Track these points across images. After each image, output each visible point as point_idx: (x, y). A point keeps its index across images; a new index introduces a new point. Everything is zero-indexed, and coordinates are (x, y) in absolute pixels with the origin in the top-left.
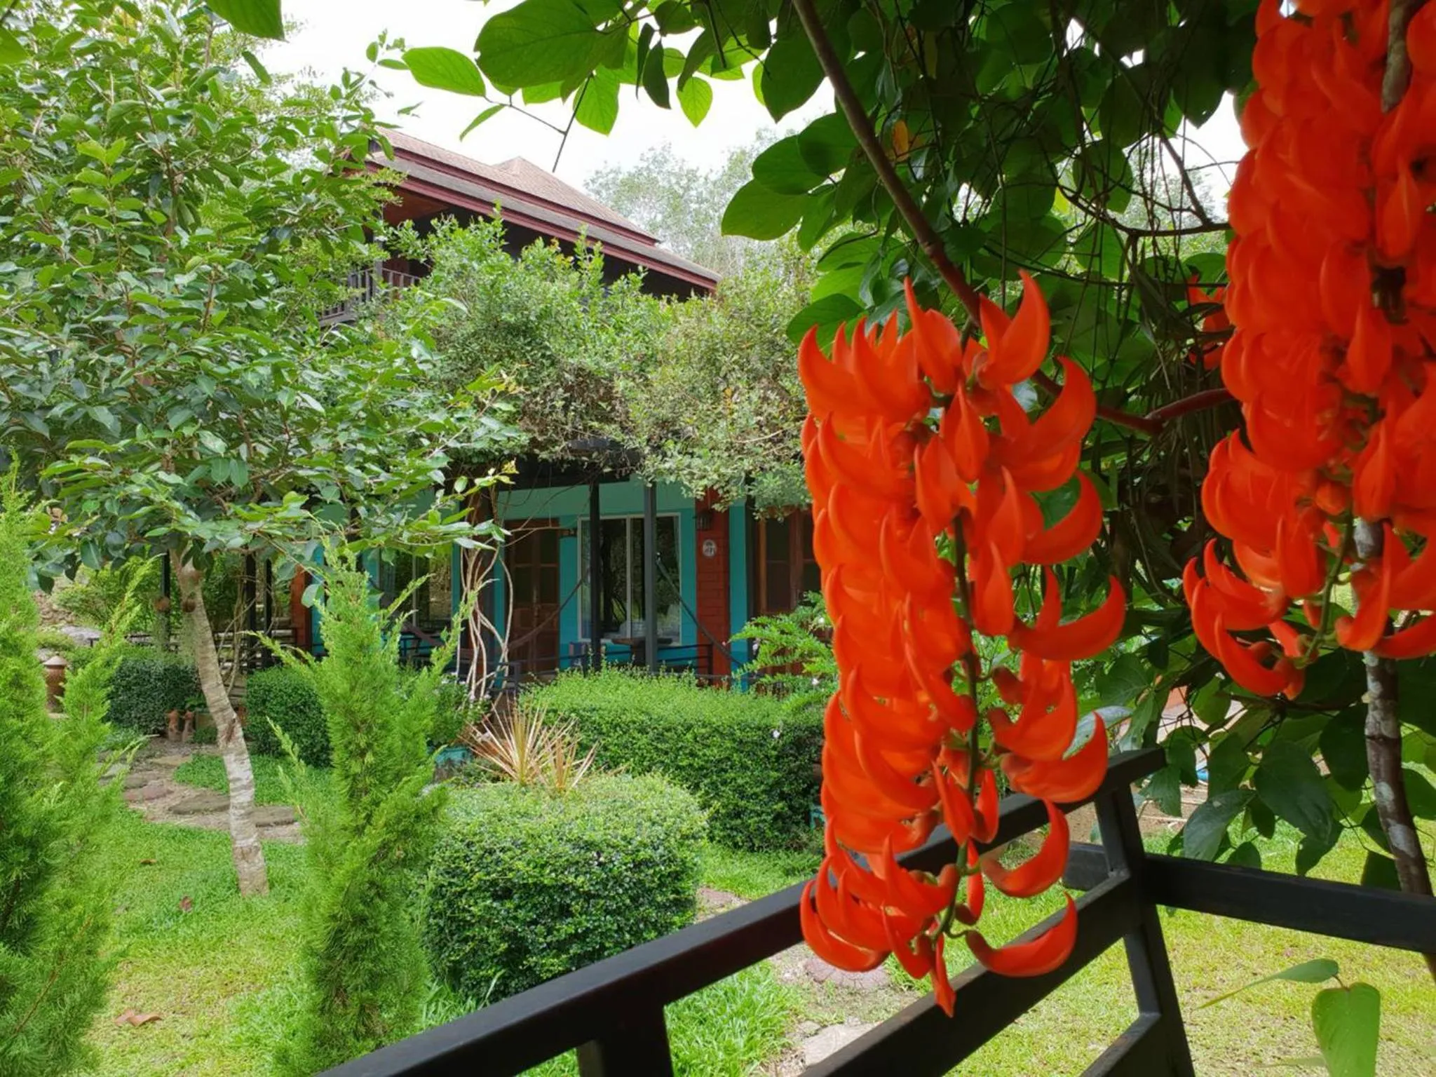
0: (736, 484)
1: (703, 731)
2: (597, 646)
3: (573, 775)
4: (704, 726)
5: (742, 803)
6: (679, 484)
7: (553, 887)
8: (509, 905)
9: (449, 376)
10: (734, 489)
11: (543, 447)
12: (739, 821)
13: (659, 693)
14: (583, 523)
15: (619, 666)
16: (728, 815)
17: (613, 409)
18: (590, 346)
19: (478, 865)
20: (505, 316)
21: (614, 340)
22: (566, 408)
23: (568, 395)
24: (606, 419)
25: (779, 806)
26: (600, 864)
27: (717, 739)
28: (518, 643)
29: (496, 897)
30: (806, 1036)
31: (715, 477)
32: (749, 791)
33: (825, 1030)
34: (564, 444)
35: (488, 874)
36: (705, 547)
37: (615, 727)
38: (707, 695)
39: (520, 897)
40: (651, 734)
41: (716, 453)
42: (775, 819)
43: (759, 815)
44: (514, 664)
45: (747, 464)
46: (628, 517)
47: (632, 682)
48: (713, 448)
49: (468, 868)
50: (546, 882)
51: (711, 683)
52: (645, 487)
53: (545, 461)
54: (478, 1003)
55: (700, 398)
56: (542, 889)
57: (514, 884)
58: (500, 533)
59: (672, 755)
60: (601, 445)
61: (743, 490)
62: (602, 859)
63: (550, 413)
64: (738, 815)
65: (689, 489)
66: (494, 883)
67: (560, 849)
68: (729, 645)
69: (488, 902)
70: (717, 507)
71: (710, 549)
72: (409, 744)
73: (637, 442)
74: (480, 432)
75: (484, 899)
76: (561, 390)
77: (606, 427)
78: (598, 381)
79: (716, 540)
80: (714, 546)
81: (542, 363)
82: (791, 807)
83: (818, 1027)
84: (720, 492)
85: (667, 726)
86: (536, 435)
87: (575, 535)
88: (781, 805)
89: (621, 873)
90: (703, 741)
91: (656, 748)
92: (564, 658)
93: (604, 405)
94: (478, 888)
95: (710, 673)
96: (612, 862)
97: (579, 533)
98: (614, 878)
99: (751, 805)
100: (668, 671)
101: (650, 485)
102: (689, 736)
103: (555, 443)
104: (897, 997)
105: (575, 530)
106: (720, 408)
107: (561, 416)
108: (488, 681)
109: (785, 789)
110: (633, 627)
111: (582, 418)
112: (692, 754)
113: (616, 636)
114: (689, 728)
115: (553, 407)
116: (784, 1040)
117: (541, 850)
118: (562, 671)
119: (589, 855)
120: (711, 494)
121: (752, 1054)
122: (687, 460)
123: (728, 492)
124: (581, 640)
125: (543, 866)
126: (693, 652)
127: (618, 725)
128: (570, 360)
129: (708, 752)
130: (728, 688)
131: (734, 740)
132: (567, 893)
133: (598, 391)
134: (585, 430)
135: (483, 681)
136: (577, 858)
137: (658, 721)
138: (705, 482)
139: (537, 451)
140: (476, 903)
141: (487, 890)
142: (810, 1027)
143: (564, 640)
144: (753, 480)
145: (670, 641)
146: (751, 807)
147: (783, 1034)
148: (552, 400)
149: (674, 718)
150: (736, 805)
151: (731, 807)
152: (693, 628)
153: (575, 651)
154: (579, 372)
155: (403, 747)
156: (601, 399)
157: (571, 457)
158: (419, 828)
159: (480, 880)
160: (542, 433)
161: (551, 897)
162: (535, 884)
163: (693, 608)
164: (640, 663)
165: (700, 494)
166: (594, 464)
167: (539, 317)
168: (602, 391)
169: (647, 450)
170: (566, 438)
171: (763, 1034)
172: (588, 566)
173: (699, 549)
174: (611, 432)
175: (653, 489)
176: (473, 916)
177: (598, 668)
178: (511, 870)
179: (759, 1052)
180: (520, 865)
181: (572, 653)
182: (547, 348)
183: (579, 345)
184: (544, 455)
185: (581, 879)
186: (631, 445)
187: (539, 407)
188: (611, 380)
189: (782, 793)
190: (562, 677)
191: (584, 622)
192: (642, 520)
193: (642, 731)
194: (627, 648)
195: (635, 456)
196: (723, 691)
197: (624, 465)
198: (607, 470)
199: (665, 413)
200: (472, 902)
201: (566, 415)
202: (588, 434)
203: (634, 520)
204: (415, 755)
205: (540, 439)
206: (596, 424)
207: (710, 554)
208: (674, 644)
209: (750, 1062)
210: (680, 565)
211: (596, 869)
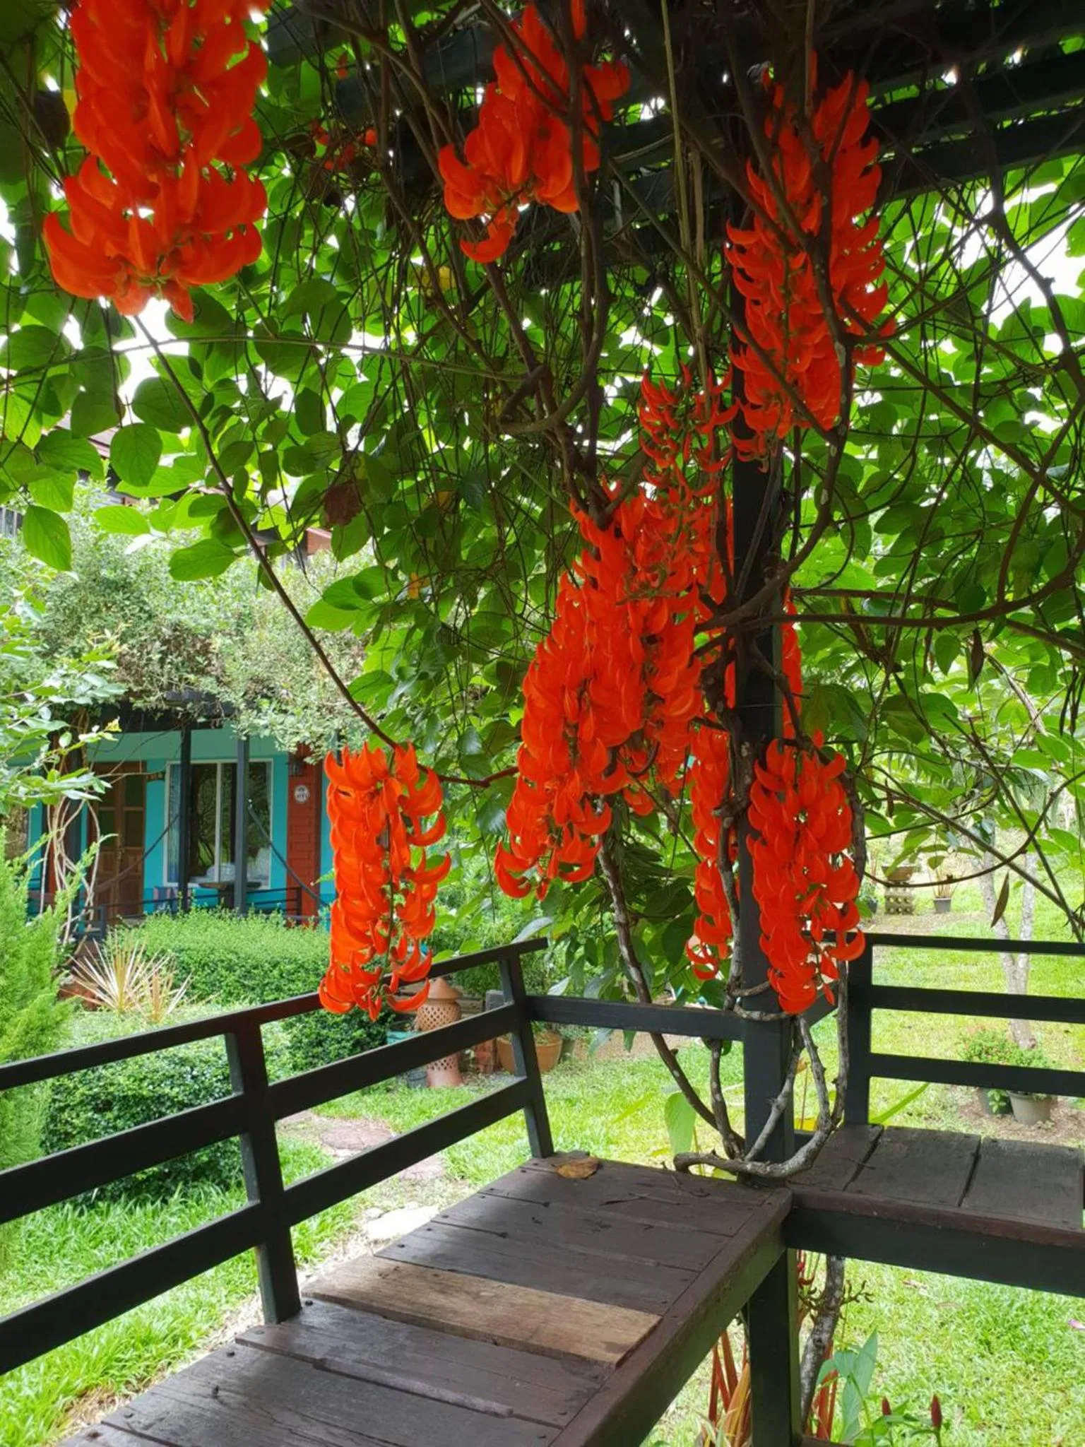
0: (327, 740)
1: (288, 967)
2: (183, 888)
3: (167, 1004)
4: (290, 963)
5: (324, 1032)
6: (272, 738)
7: (151, 1098)
8: (109, 1115)
9: (46, 626)
10: (325, 744)
11: (139, 695)
12: (320, 1049)
13: (248, 934)
14: (173, 767)
15: (208, 909)
16: (311, 1044)
17: (209, 664)
18: (188, 603)
19: (81, 1082)
20: (105, 573)
21: (212, 597)
22: (162, 661)
23: (164, 648)
24: (202, 672)
25: (358, 1033)
26: (193, 1077)
27: (302, 974)
28: (103, 887)
29: (97, 1110)
30: (370, 1219)
31: (307, 734)
32: (330, 1020)
33: (386, 1215)
34: (159, 694)
35: (91, 1089)
36: (297, 793)
37: (203, 966)
38: (294, 933)
39: (120, 1110)
40: (238, 972)
41: (309, 712)
42: (354, 1046)
43: (339, 1042)
44: (101, 908)
45: (337, 723)
46: (219, 762)
47: (221, 923)
48: (306, 707)
49: (71, 1085)
50: (145, 1093)
51: (299, 923)
52: (240, 740)
53: (139, 709)
54: (75, 1209)
55: (295, 661)
56: (139, 1100)
57: (114, 1097)
58: (100, 785)
59: (258, 991)
60: (197, 696)
61: (333, 745)
62: (195, 1073)
63: (146, 665)
64: (320, 1044)
65: (281, 744)
66: (95, 1097)
67: (157, 1065)
68: (318, 886)
69: (90, 1114)
70: (308, 760)
71: (302, 794)
72: (35, 970)
73: (233, 696)
74: (83, 688)
75: (85, 1112)
76: (158, 644)
77: (203, 679)
78: (195, 636)
79: (309, 785)
80: (306, 792)
81: (140, 618)
82: (369, 1035)
83: (381, 1212)
84: (312, 747)
85: (254, 963)
86: (132, 685)
87: (163, 779)
88: (359, 1032)
89: (211, 1084)
90: (290, 977)
91: (244, 986)
92: (148, 902)
93: (200, 659)
94: (81, 1102)
95: (299, 914)
96: (203, 1075)
97: (167, 777)
98: (206, 1088)
99: (332, 1034)
100: (257, 912)
101: (244, 738)
102: (276, 972)
103: (148, 693)
104: (450, 1186)
105: (164, 773)
106: (312, 673)
107: (157, 668)
108: (73, 924)
109: (365, 1018)
110: (221, 871)
111: (177, 669)
112: (278, 989)
113: (202, 880)
114: (275, 966)
115: (150, 659)
116: (352, 1223)
117: (141, 1066)
118: (150, 914)
119: (183, 1069)
120: (303, 749)
121: (323, 1234)
122: (280, 718)
123: (319, 747)
124: (166, 884)
125: (142, 1080)
126: (283, 895)
127: (206, 964)
128: (168, 616)
129: (292, 986)
130: (314, 928)
131: (318, 975)
132: (163, 1104)
133: (194, 646)
134: (180, 680)
135: (68, 924)
136: (172, 1072)
137: (246, 959)
138: (297, 739)
139: (132, 699)
140: (78, 1116)
141: (89, 1104)
142: (375, 1212)
143: (149, 883)
144: (343, 737)
145: (259, 884)
146: (331, 1035)
147: (350, 1218)
148: (148, 653)
149: (262, 957)
150: (319, 1034)
151: (314, 1036)
152: (283, 873)
153: (160, 895)
154: (176, 627)
155: (30, 972)
156: (198, 652)
157: (165, 707)
158: (43, 1039)
159: (83, 1094)
160: (137, 683)
161: (148, 1107)
162: (134, 1096)
163: (284, 852)
164: (230, 905)
165: (293, 749)
166: (189, 714)
167: (138, 574)
168: (198, 645)
169: (242, 706)
170: (162, 689)
171: (334, 1219)
172: (177, 811)
173: (291, 793)
174: (207, 684)
175: (247, 742)
176: (75, 1128)
177: (187, 910)
178: (112, 1084)
179: (328, 1232)
180: (121, 1079)
181: (156, 897)
182: (145, 603)
183: (177, 601)
184: (139, 704)
185: (176, 1090)
186: (226, 698)
187: (135, 659)
188: (209, 637)
189: (361, 1022)
190: (150, 920)
191: (170, 867)
192: (234, 766)
193: (230, 969)
194: (214, 891)
195: (231, 710)
196: (309, 930)
197: (218, 716)
198: (202, 720)
199: (260, 671)
200: (74, 1115)
201: (162, 667)
202: (183, 685)
203: (225, 765)
204: (39, 980)
205: (135, 689)
206: (192, 677)
207: (302, 800)
208: (263, 888)
209: (322, 1240)
210: (271, 808)
211: (189, 1080)
